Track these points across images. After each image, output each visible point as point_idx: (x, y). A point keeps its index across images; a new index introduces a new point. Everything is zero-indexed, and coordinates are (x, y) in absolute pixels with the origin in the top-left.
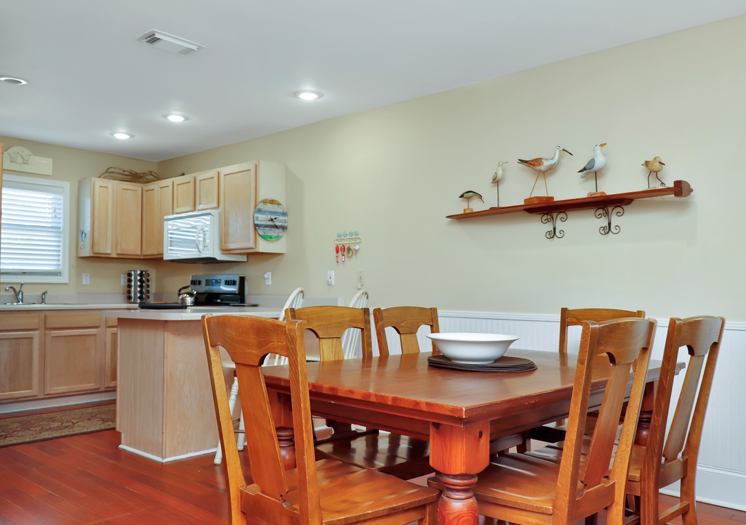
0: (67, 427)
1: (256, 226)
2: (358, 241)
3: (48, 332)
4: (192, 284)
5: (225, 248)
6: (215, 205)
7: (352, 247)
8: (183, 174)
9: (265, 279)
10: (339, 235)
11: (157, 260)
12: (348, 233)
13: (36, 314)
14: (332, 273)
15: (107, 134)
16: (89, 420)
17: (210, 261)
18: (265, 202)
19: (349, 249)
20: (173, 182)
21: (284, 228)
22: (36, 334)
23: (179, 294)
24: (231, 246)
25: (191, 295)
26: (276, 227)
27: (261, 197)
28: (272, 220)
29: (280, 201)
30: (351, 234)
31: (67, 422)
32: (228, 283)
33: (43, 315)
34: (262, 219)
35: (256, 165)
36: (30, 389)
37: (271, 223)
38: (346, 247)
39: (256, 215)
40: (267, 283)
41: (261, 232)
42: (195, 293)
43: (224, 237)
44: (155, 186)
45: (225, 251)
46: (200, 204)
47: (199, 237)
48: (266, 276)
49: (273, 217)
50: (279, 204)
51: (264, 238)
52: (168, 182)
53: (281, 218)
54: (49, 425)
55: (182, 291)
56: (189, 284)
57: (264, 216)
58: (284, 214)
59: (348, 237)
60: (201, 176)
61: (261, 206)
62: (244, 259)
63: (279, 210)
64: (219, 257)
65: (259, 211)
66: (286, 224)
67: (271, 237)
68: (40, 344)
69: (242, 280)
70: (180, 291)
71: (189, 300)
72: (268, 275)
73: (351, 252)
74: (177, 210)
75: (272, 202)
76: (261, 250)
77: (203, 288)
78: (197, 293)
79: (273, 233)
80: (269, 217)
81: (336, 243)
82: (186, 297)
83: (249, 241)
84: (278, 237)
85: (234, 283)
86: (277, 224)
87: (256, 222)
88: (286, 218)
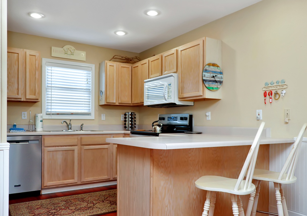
1: (204, 81)
2: (285, 87)
3: (82, 147)
4: (159, 119)
5: (181, 97)
6: (175, 71)
7: (279, 92)
8: (155, 55)
10: (266, 84)
11: (140, 107)
12: (275, 82)
13: (76, 137)
14: (261, 112)
15: (112, 32)
16: (103, 202)
17: (172, 106)
18: (209, 65)
19: (276, 94)
20: (149, 60)
21: (221, 82)
22: (76, 148)
23: (153, 126)
24: (186, 95)
25: (159, 126)
26: (216, 81)
27: (207, 61)
28: (214, 77)
29: (219, 64)
30: (278, 82)
31: (91, 203)
32: (182, 119)
33: (80, 137)
34: (208, 76)
35: (203, 41)
36: (73, 178)
37: (213, 79)
38: (273, 92)
39: (204, 73)
40: (207, 119)
41: (207, 85)
42: (162, 125)
43: (181, 89)
44: (139, 64)
45: (181, 99)
46: (165, 71)
47: (165, 90)
48: (207, 114)
49: (214, 75)
50: (218, 66)
51: (208, 88)
52: (146, 61)
53: (219, 76)
55: (154, 124)
56: (158, 120)
57: (209, 74)
58: (221, 73)
59: (275, 84)
60: (165, 54)
61: (207, 67)
62: (192, 103)
63: (218, 70)
64: (178, 103)
65: (206, 71)
66: (222, 80)
67: (213, 88)
68: (78, 154)
69: (191, 117)
70: (153, 123)
71: (158, 129)
72: (209, 114)
73: (278, 96)
74: (151, 76)
75: (214, 65)
76: (207, 97)
77: (166, 122)
78: (163, 125)
79: (214, 85)
80: (212, 75)
81: (264, 89)
82: (157, 127)
83: (199, 91)
84: (217, 89)
85: (186, 119)
86: (217, 79)
87: (204, 78)
88: (222, 76)
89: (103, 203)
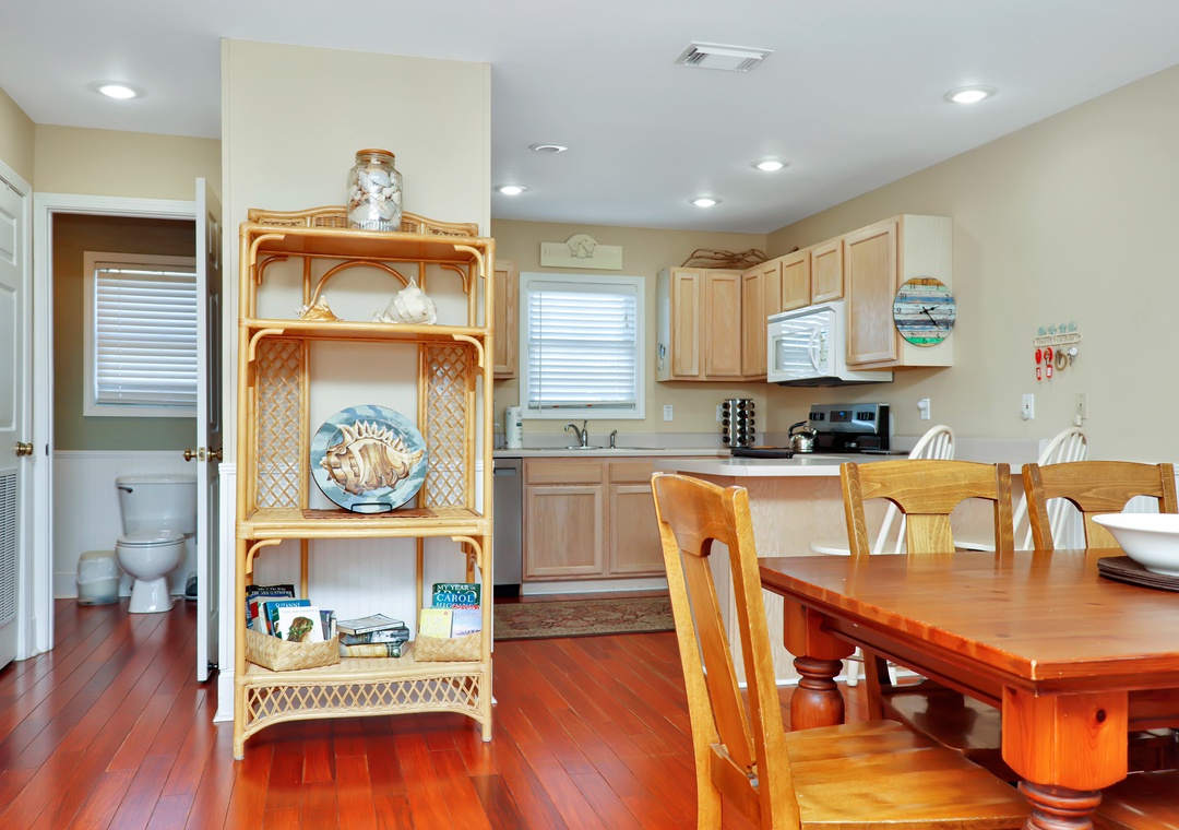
0: (628, 620)
1: (897, 322)
2: (1076, 339)
3: (613, 486)
4: (811, 418)
5: (852, 362)
6: (839, 294)
7: (1065, 352)
8: (797, 249)
9: (920, 410)
10: (1041, 332)
11: (759, 382)
12: (1057, 326)
13: (599, 462)
14: (1031, 399)
15: (684, 201)
16: (659, 613)
17: (833, 382)
18: (913, 283)
19: (1060, 355)
20: (782, 264)
21: (948, 324)
22: (598, 490)
23: (791, 435)
24: (863, 358)
25: (808, 435)
26: (934, 323)
27: (906, 276)
28: (926, 311)
29: (941, 279)
30: (1062, 328)
31: (630, 614)
32: (861, 416)
33: (606, 462)
34: (909, 311)
35: (897, 224)
36: (592, 563)
37: (925, 317)
38: (1054, 352)
39: (897, 305)
40: (923, 417)
41: (906, 333)
42: (815, 432)
43: (852, 344)
44: (758, 271)
45: (854, 365)
46: (818, 294)
47: (814, 343)
48: (921, 405)
49: (928, 307)
50: (939, 284)
51: (912, 342)
52: (774, 264)
53: (944, 307)
54: (607, 615)
55: (794, 431)
56: (807, 418)
57: (911, 306)
58: (948, 300)
59: (1058, 333)
60: (818, 250)
61: (906, 290)
62: (888, 377)
63: (939, 293)
64: (846, 376)
65: (903, 298)
66: (952, 318)
67: (924, 341)
68: (603, 503)
69: (885, 411)
70: (791, 429)
71: (805, 444)
72: (925, 403)
73: (1063, 360)
74: (786, 306)
75: (926, 282)
76: (906, 363)
77: (826, 425)
78: (818, 433)
79: (930, 333)
80: (921, 307)
81: (1036, 344)
82: (800, 439)
83: (887, 350)
84: (939, 340)
85: (871, 417)
86: (934, 317)
87: (898, 317)
88: (952, 307)
89: (657, 616)
